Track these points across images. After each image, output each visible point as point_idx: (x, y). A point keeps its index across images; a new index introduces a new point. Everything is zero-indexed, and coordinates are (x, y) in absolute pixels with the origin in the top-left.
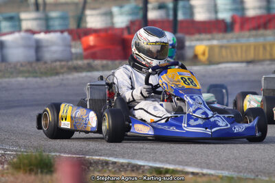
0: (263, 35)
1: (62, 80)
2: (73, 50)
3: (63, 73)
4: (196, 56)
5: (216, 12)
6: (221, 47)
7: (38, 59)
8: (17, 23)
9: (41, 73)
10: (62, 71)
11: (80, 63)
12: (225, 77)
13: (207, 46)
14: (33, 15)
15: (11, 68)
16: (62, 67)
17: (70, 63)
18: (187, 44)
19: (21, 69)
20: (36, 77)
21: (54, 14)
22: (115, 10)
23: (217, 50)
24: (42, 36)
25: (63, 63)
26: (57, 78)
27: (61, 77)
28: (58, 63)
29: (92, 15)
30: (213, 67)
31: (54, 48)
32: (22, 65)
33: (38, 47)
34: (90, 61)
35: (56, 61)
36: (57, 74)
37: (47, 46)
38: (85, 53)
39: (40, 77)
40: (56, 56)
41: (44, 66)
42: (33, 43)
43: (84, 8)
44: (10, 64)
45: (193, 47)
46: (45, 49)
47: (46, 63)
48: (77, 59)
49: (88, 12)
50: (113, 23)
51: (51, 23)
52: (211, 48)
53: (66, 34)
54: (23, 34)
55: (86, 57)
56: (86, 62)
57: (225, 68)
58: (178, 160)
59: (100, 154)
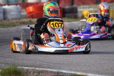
1: (18, 29)
2: (22, 14)
3: (17, 25)
4: (83, 16)
7: (5, 18)
9: (7, 25)
10: (17, 24)
11: (25, 20)
13: (89, 11)
16: (17, 22)
17: (21, 20)
18: (79, 10)
20: (4, 27)
25: (17, 20)
26: (15, 28)
27: (17, 27)
28: (15, 20)
31: (13, 13)
33: (5, 12)
34: (31, 19)
35: (14, 19)
36: (15, 26)
37: (9, 12)
38: (28, 15)
39: (6, 27)
40: (13, 17)
41: (8, 22)
42: (2, 11)
45: (81, 12)
46: (8, 14)
47: (8, 20)
48: (24, 18)
53: (18, 6)
55: (29, 17)
56: (29, 20)
58: (82, 69)
59: (42, 67)
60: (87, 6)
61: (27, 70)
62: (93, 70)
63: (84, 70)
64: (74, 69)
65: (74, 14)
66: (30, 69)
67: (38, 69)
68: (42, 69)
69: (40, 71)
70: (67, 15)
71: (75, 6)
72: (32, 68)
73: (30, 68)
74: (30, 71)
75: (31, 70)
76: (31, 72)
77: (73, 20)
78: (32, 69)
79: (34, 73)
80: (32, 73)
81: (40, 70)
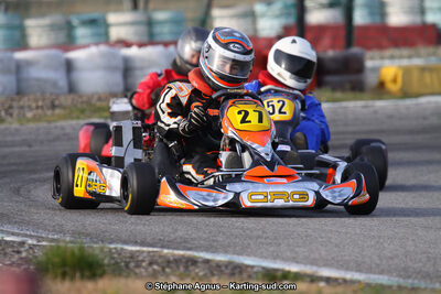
4: (382, 85)
5: (422, 11)
6: (423, 69)
7: (127, 89)
8: (102, 30)
12: (425, 118)
13: (400, 67)
14: (128, 17)
15: (82, 102)
18: (369, 64)
19: (99, 104)
21: (160, 16)
22: (259, 8)
23: (415, 75)
24: (133, 51)
29: (222, 17)
30: (409, 102)
32: (100, 99)
33: (128, 69)
37: (142, 69)
42: (120, 64)
43: (209, 6)
44: (81, 96)
45: (376, 70)
46: (138, 73)
49: (216, 12)
50: (255, 30)
51: (157, 29)
52: (407, 71)
53: (172, 49)
54: (103, 48)
57: (429, 103)
58: (312, 256)
59: (189, 246)
60: (405, 51)
61: (132, 255)
62: (347, 258)
63: (317, 256)
64: (288, 254)
65: (353, 77)
66: (143, 252)
67: (171, 251)
68: (181, 252)
69: (171, 259)
70: (329, 78)
71: (355, 50)
72: (151, 249)
73: (145, 249)
74: (140, 258)
75: (145, 254)
76: (143, 261)
77: (350, 95)
78: (149, 252)
79: (151, 264)
80: (144, 264)
81: (174, 255)
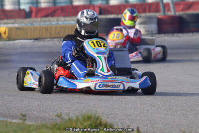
0: (49, 21)
